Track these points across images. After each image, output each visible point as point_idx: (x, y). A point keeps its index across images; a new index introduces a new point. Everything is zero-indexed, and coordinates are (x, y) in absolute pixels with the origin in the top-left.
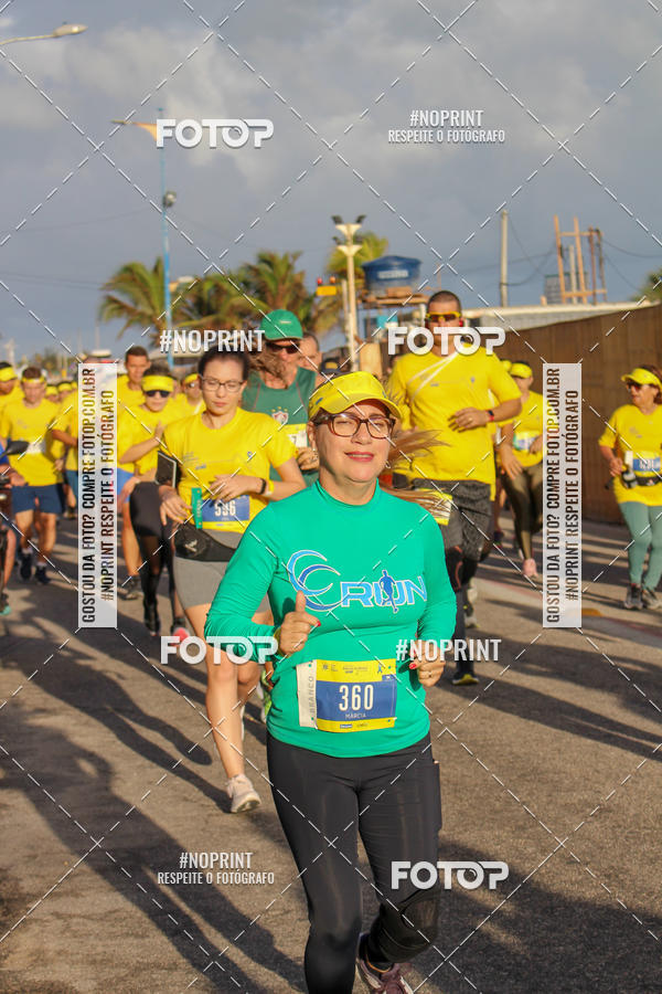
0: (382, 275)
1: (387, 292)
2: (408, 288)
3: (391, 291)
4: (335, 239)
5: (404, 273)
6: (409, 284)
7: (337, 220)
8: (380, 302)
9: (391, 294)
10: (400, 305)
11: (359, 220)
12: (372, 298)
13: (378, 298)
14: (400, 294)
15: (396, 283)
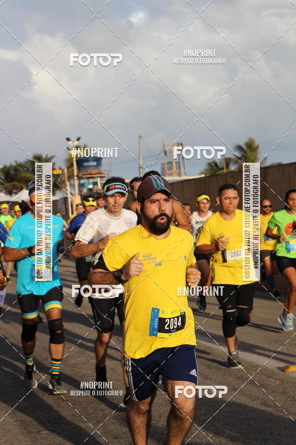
0: (85, 164)
1: (87, 172)
2: (96, 170)
3: (89, 171)
4: (67, 148)
5: (95, 163)
6: (97, 168)
7: (68, 139)
8: (84, 176)
9: (89, 173)
10: (93, 178)
11: (78, 139)
12: (81, 175)
13: (83, 175)
14: (93, 172)
15: (91, 168)
